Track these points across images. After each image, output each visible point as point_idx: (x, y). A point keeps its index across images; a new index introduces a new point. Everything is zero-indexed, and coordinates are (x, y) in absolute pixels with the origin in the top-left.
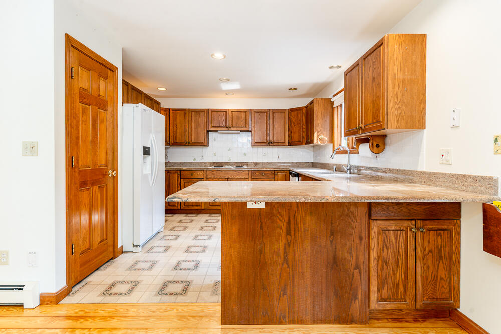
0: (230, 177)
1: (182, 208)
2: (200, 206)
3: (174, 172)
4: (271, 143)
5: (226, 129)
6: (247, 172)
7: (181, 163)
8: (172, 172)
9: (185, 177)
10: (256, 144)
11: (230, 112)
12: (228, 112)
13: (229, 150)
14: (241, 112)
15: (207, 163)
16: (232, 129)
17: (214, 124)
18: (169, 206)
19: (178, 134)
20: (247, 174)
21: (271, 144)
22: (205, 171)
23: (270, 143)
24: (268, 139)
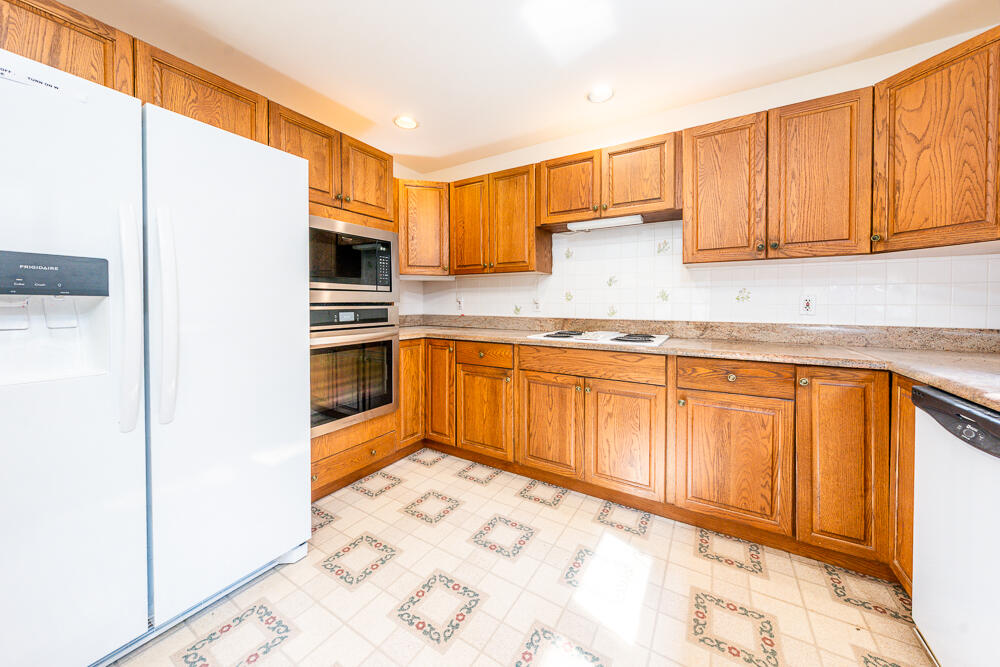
0: (591, 372)
1: (459, 444)
2: (502, 450)
3: (442, 343)
4: (775, 247)
5: (591, 214)
6: (660, 362)
7: (486, 318)
8: (438, 343)
9: (466, 361)
10: (700, 256)
11: (605, 157)
12: (596, 160)
13: (611, 282)
14: (643, 148)
15: (546, 320)
16: (612, 211)
17: (556, 206)
18: (433, 432)
19: (466, 246)
20: (658, 369)
21: (772, 253)
22: (516, 349)
23: (768, 248)
24: (760, 230)
